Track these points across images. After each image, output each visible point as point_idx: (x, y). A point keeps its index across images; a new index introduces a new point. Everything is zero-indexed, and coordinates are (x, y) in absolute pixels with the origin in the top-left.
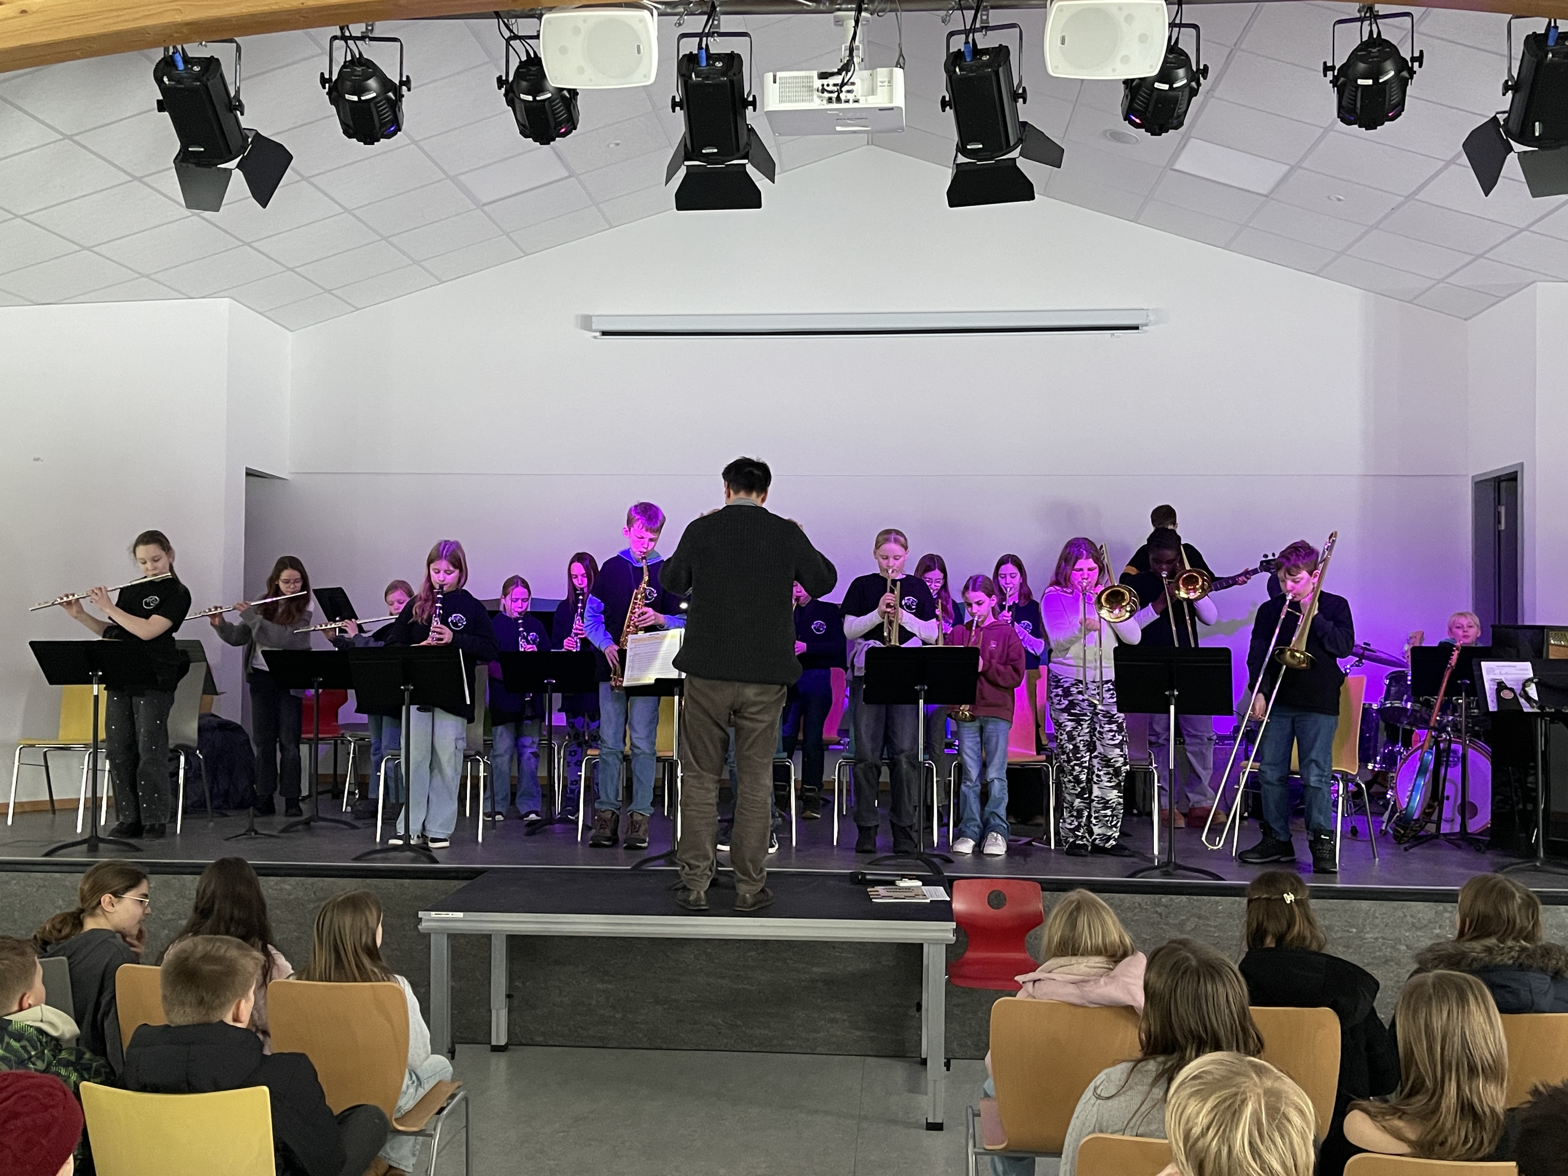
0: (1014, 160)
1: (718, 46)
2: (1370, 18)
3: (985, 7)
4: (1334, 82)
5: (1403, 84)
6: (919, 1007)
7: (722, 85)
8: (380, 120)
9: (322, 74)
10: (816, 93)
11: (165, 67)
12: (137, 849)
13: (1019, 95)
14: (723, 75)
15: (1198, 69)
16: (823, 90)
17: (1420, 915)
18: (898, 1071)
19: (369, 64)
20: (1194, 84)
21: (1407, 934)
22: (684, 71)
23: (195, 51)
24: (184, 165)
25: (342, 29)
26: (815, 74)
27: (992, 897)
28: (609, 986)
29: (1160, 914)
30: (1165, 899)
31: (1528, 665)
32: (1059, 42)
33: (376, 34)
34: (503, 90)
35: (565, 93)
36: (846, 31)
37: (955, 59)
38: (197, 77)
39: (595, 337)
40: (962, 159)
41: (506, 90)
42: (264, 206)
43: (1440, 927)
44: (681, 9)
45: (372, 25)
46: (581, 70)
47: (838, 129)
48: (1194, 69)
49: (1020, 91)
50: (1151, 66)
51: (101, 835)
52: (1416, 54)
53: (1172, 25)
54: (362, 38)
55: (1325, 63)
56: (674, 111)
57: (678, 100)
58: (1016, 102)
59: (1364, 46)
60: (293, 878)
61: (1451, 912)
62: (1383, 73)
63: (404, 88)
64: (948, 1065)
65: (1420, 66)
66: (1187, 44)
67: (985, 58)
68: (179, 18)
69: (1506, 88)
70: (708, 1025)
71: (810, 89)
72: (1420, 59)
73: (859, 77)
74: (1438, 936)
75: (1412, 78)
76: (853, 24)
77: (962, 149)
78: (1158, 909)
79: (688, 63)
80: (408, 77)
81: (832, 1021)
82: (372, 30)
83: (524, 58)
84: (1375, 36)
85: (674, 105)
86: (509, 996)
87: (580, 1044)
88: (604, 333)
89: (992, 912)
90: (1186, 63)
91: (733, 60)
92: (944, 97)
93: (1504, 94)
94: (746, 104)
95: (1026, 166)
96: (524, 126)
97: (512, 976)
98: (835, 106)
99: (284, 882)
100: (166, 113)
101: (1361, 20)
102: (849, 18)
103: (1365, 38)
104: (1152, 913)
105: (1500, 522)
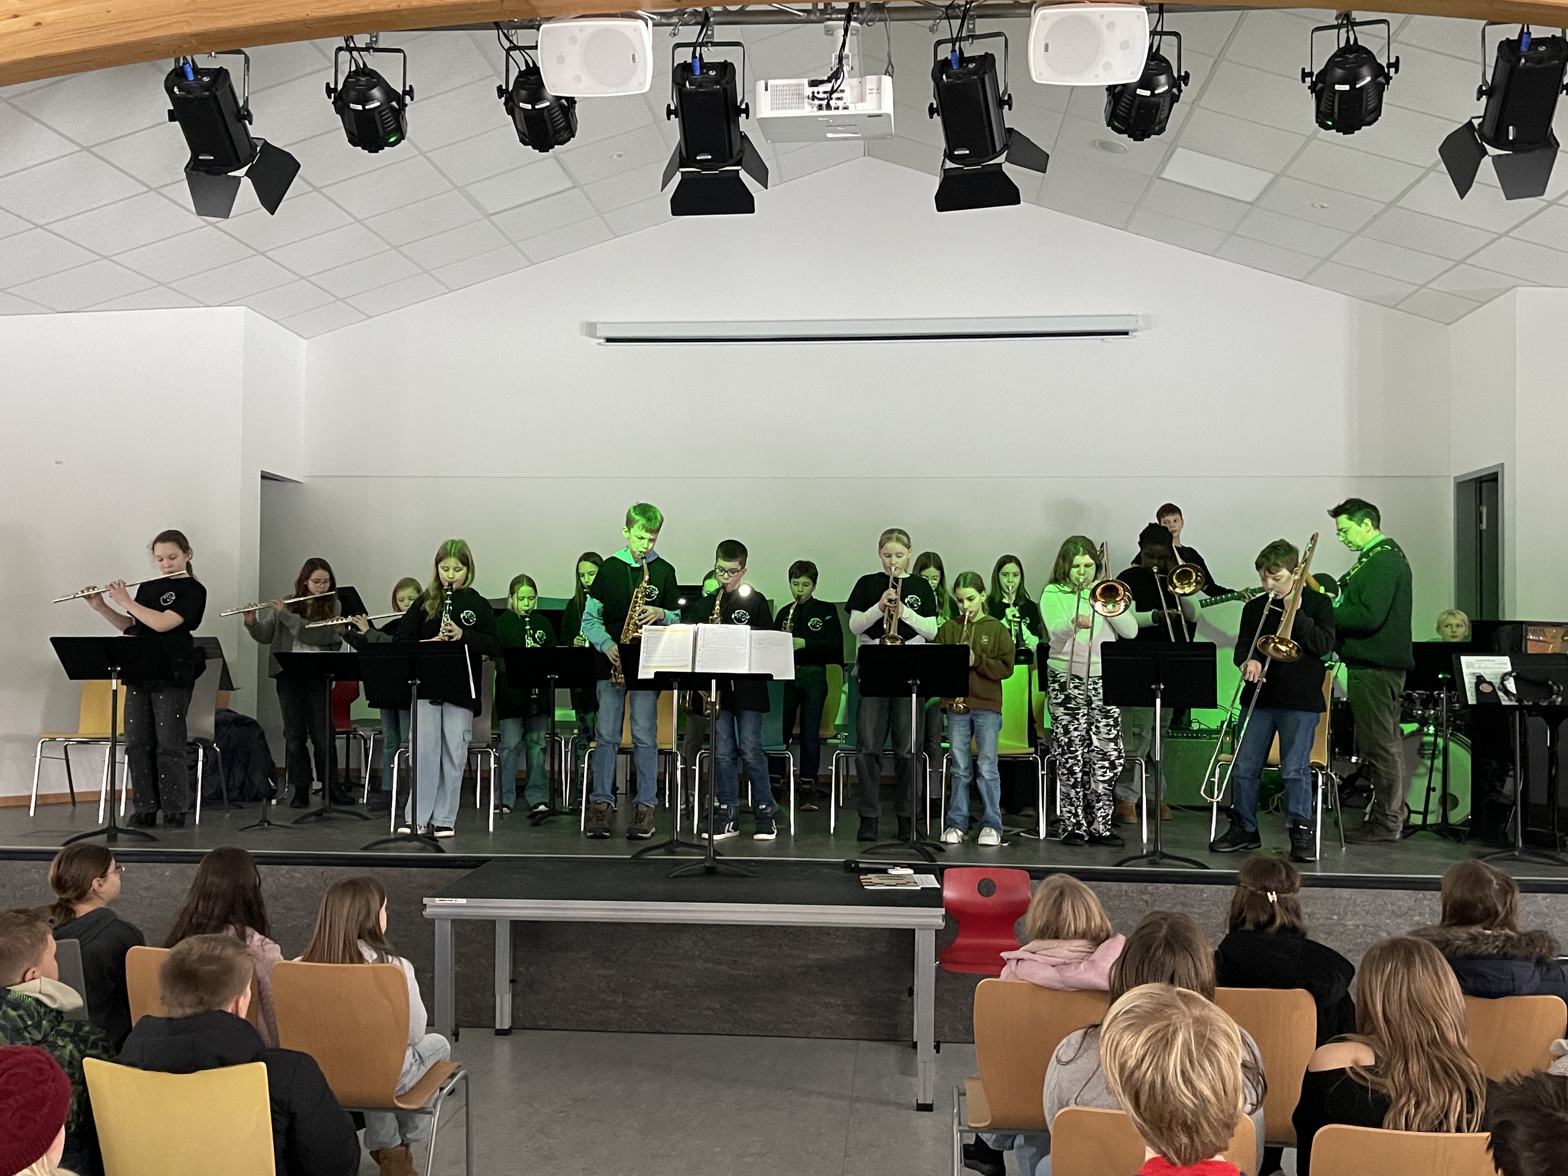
0: (1000, 165)
1: (711, 55)
2: (1347, 26)
3: (972, 16)
4: (1312, 88)
5: (1379, 89)
6: (911, 992)
7: (715, 93)
8: (384, 129)
9: (328, 84)
10: (806, 100)
11: (176, 77)
12: (153, 839)
13: (1005, 102)
14: (717, 83)
15: (1179, 75)
16: (814, 98)
17: (1400, 903)
18: (890, 1054)
19: (373, 74)
20: (1175, 90)
21: (1388, 921)
22: (679, 80)
23: (204, 62)
24: (195, 172)
25: (346, 41)
26: (805, 82)
27: (983, 884)
28: (611, 972)
29: (1147, 902)
30: (1151, 887)
31: (1506, 659)
32: (1043, 49)
33: (381, 45)
34: (503, 99)
35: (563, 101)
36: (835, 41)
37: (942, 66)
38: (207, 87)
39: (600, 344)
40: (949, 165)
41: (506, 99)
42: (273, 214)
43: (1420, 914)
44: (675, 20)
45: (376, 37)
46: (578, 79)
47: (829, 135)
48: (1176, 75)
49: (1006, 98)
50: (1133, 73)
51: (120, 825)
52: (1393, 60)
53: (1153, 33)
54: (367, 49)
55: (1303, 69)
56: (669, 119)
57: (673, 107)
58: (1002, 108)
59: (1342, 52)
60: (304, 867)
61: (1431, 900)
62: (1360, 78)
63: (408, 98)
64: (937, 1048)
65: (1396, 72)
66: (1168, 51)
67: (971, 66)
68: (187, 30)
69: (1481, 93)
70: (706, 1009)
71: (800, 96)
72: (1396, 65)
73: (848, 85)
74: (1418, 923)
75: (1388, 83)
76: (843, 32)
77: (949, 155)
78: (1144, 897)
79: (682, 72)
80: (411, 87)
81: (826, 1005)
82: (376, 42)
83: (523, 68)
84: (1352, 43)
85: (669, 112)
86: (512, 981)
87: (582, 1028)
88: (609, 340)
89: (980, 899)
90: (1167, 69)
91: (726, 69)
92: (932, 104)
93: (1478, 99)
94: (739, 111)
95: (1012, 171)
96: (524, 134)
97: (515, 961)
98: (825, 112)
99: (294, 871)
100: (177, 123)
101: (1338, 27)
102: (838, 27)
103: (1342, 45)
104: (1139, 900)
105: (1481, 522)
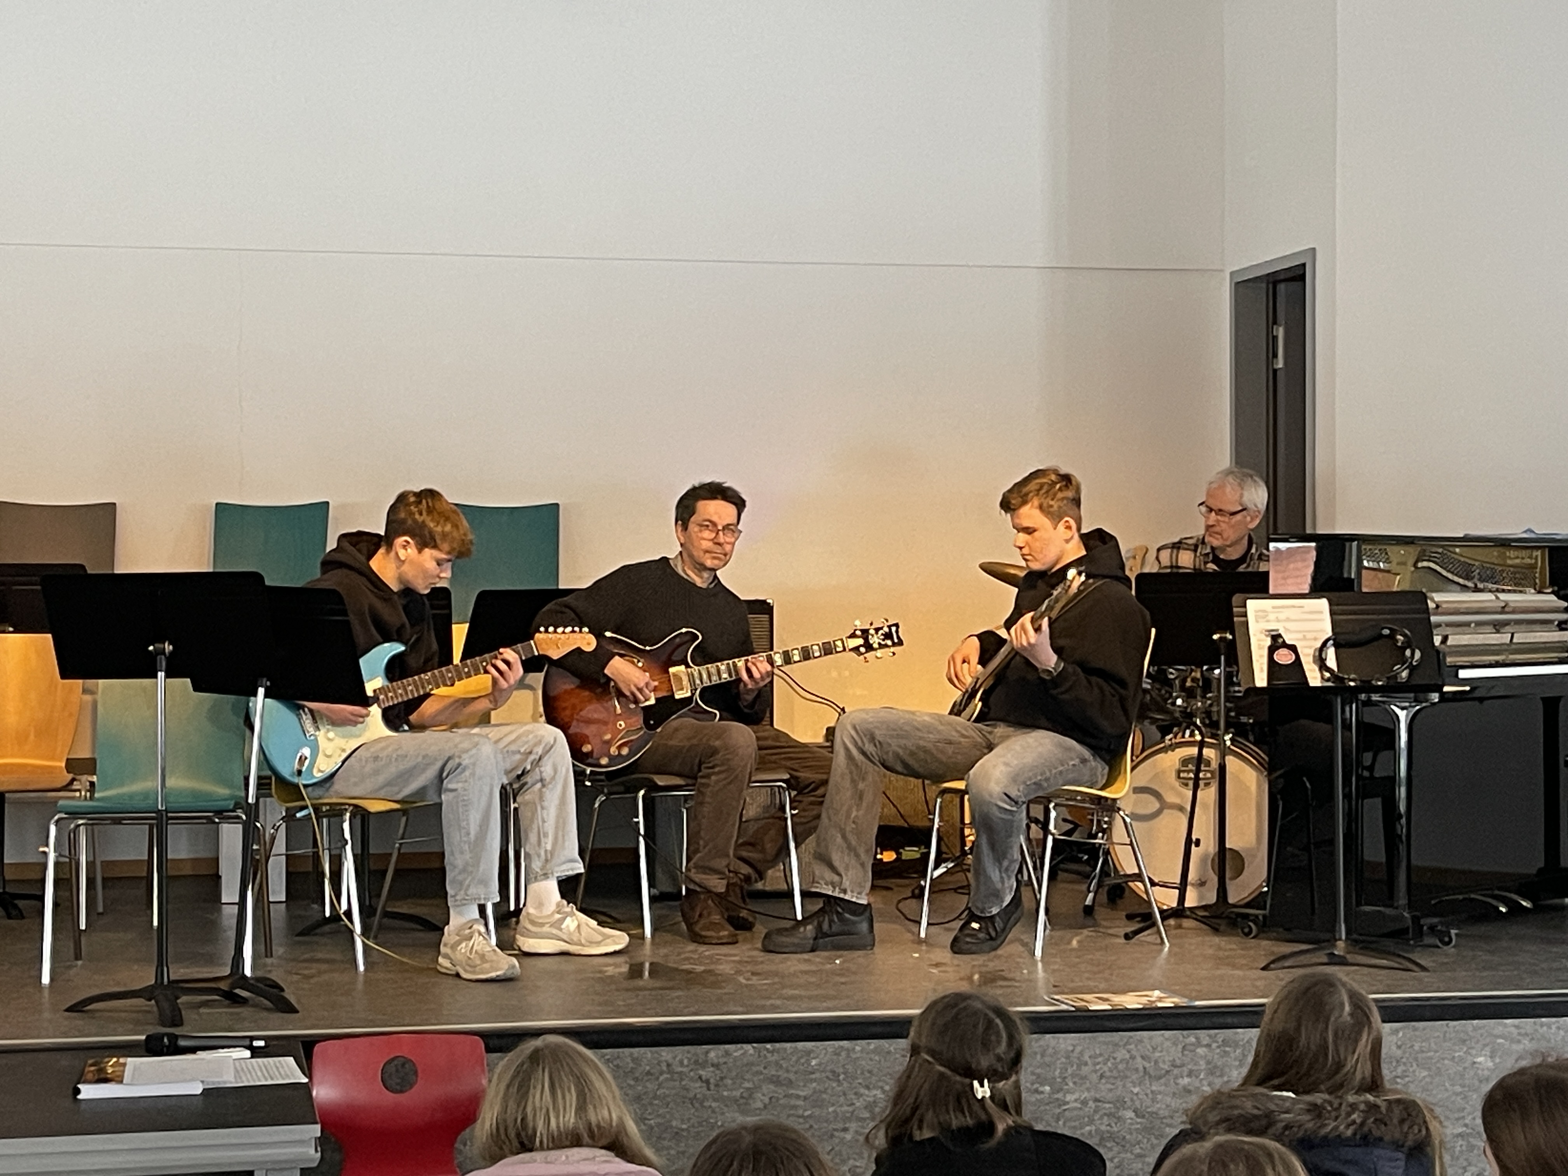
27: (392, 1068)
30: (714, 1052)
31: (1324, 605)
89: (389, 1098)
104: (692, 1080)
105: (1275, 356)
